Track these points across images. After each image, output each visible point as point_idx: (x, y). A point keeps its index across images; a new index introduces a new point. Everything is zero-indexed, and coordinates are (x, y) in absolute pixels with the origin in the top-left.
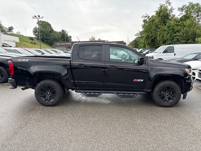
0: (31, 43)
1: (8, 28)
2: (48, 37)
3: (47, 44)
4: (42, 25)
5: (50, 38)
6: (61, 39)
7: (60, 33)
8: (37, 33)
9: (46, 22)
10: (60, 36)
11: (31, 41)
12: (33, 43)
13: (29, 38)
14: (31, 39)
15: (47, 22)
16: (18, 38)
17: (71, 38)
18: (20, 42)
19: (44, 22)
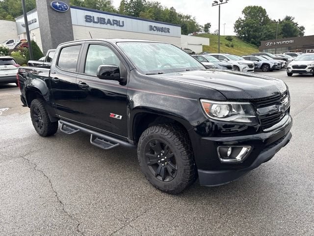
0: (227, 45)
1: (204, 26)
2: (257, 34)
3: (253, 45)
4: (250, 13)
5: (260, 33)
6: (280, 34)
7: (281, 22)
8: (240, 29)
9: (257, 7)
10: (279, 29)
11: (228, 42)
12: (230, 45)
13: (226, 39)
14: (229, 38)
15: (260, 7)
16: (209, 39)
17: (304, 31)
18: (211, 45)
19: (255, 7)
